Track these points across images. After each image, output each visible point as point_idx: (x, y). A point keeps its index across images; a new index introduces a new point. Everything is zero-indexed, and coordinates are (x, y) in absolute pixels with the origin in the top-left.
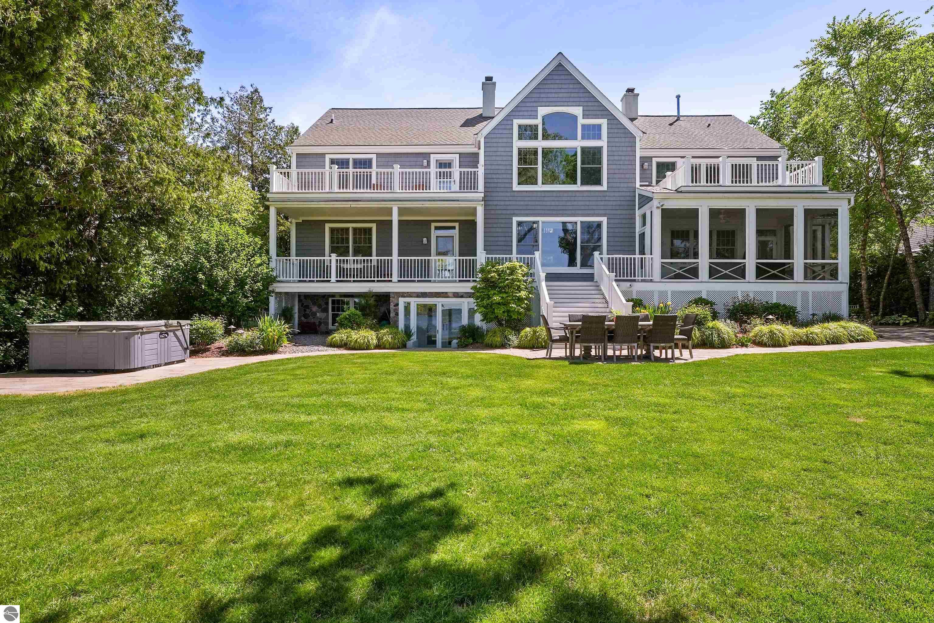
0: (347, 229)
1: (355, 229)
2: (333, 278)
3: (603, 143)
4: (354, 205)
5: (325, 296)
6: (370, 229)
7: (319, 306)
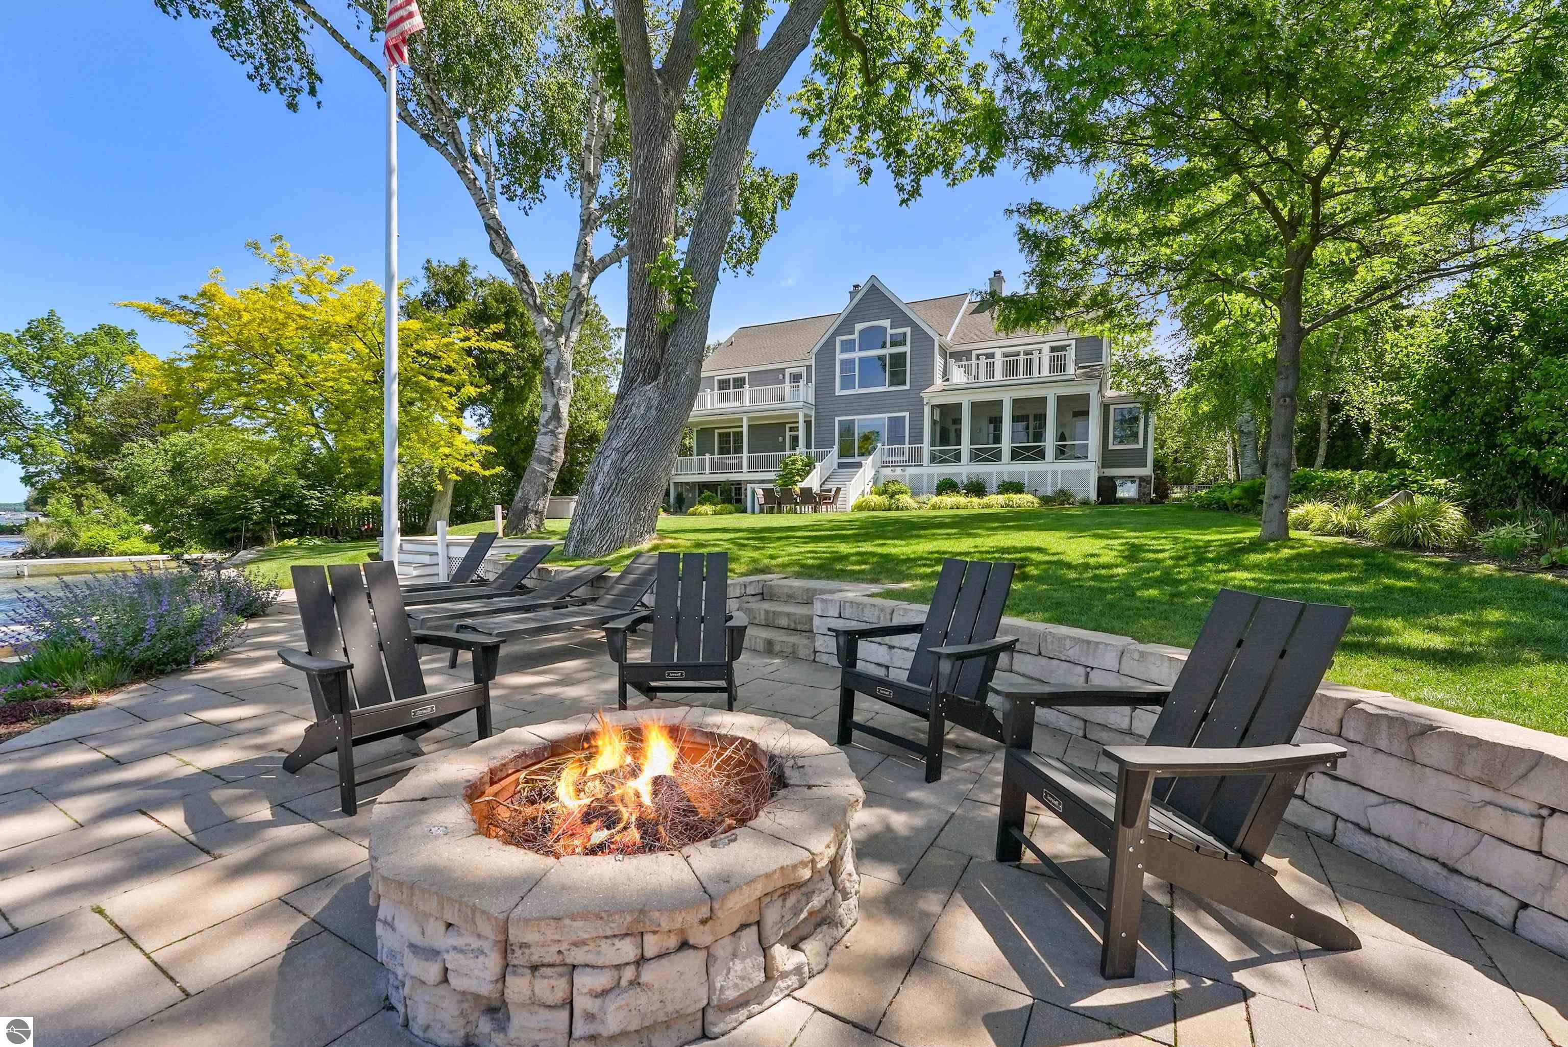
0: (728, 433)
1: (734, 433)
2: (707, 471)
3: (907, 349)
4: (719, 417)
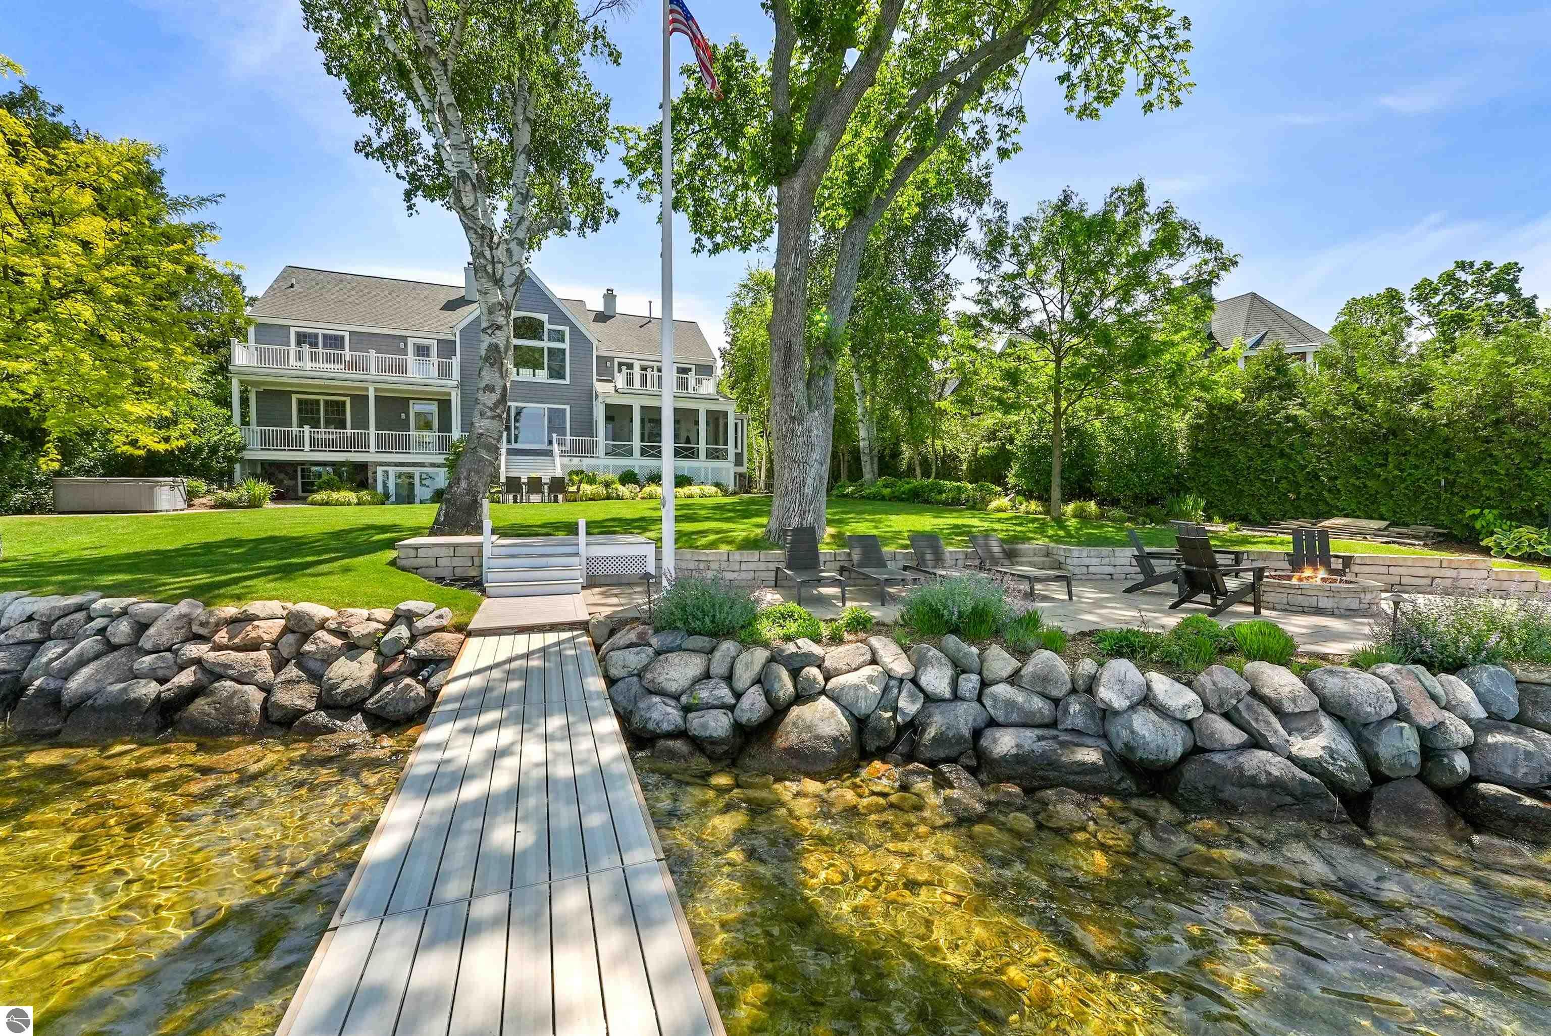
0: (318, 401)
1: (326, 402)
2: (307, 447)
3: (566, 346)
5: (294, 465)
6: (344, 403)
7: (287, 474)
